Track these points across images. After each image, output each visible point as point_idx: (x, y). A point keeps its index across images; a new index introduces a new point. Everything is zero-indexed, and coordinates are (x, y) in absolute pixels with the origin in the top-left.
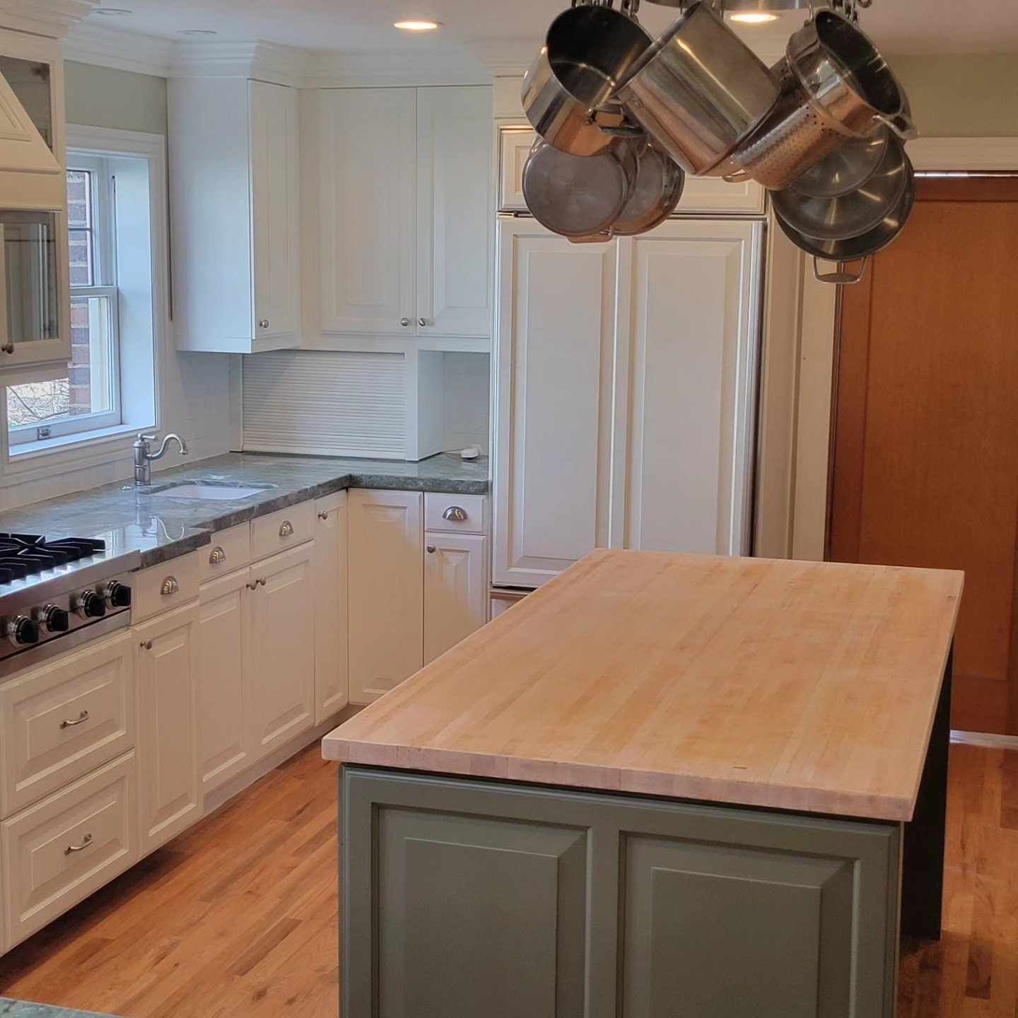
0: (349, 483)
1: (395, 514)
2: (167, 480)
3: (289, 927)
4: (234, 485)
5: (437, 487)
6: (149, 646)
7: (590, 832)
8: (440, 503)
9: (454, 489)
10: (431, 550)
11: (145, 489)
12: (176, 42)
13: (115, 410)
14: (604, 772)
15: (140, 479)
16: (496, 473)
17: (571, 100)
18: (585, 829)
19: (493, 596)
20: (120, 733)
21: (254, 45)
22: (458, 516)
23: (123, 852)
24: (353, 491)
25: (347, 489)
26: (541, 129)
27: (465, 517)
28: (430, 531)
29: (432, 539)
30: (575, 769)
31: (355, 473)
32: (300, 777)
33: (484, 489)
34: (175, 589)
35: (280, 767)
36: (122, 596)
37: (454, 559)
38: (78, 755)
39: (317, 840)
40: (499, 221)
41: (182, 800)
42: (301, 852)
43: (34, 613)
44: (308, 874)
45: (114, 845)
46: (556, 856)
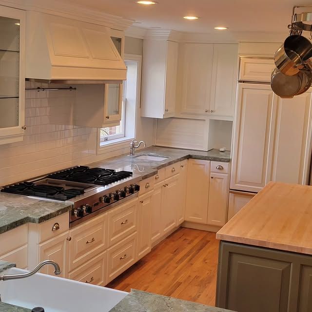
0: (189, 157)
1: (202, 166)
2: (139, 154)
3: (179, 284)
4: (157, 156)
5: (215, 159)
6: (142, 202)
7: (292, 264)
8: (216, 164)
9: (220, 160)
10: (212, 178)
11: (133, 156)
12: (148, 29)
13: (123, 133)
14: (297, 248)
15: (132, 153)
16: (233, 156)
17: (289, 60)
18: (291, 263)
19: (230, 192)
20: (134, 226)
21: (169, 31)
22: (221, 168)
23: (133, 259)
24: (190, 159)
25: (188, 159)
26: (278, 67)
27: (223, 169)
28: (212, 172)
29: (212, 174)
30: (289, 246)
31: (191, 154)
32: (173, 241)
33: (229, 161)
34: (149, 186)
35: (166, 238)
36: (137, 188)
37: (219, 180)
38: (125, 232)
39: (181, 260)
40: (238, 84)
41: (147, 246)
42: (177, 263)
43: (117, 192)
44: (181, 269)
45: (131, 258)
46: (281, 270)
